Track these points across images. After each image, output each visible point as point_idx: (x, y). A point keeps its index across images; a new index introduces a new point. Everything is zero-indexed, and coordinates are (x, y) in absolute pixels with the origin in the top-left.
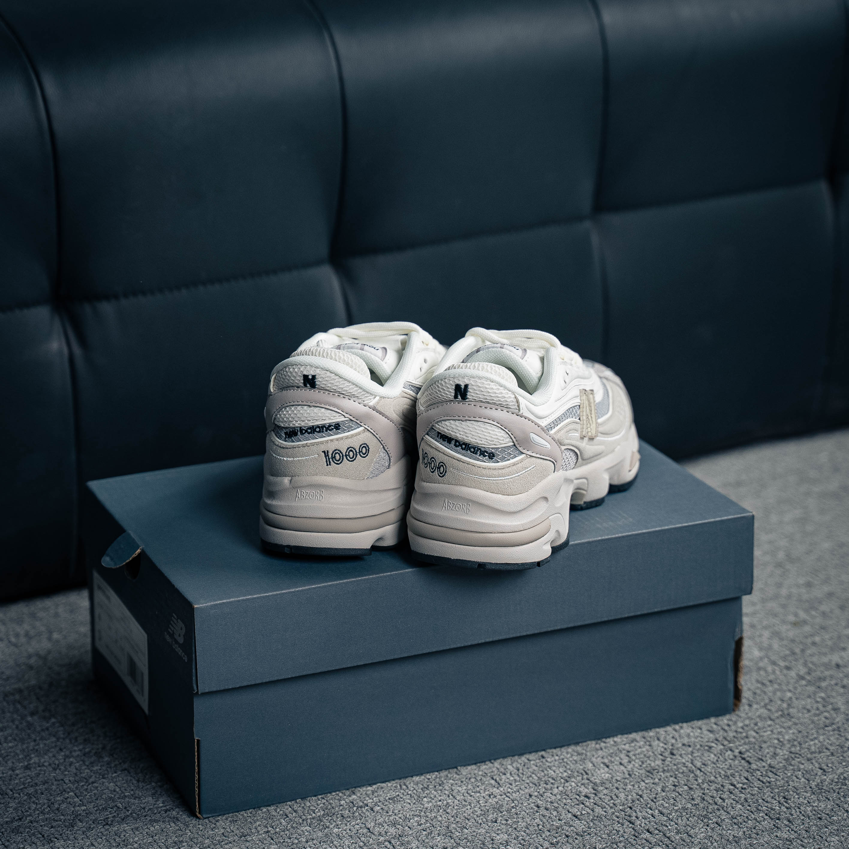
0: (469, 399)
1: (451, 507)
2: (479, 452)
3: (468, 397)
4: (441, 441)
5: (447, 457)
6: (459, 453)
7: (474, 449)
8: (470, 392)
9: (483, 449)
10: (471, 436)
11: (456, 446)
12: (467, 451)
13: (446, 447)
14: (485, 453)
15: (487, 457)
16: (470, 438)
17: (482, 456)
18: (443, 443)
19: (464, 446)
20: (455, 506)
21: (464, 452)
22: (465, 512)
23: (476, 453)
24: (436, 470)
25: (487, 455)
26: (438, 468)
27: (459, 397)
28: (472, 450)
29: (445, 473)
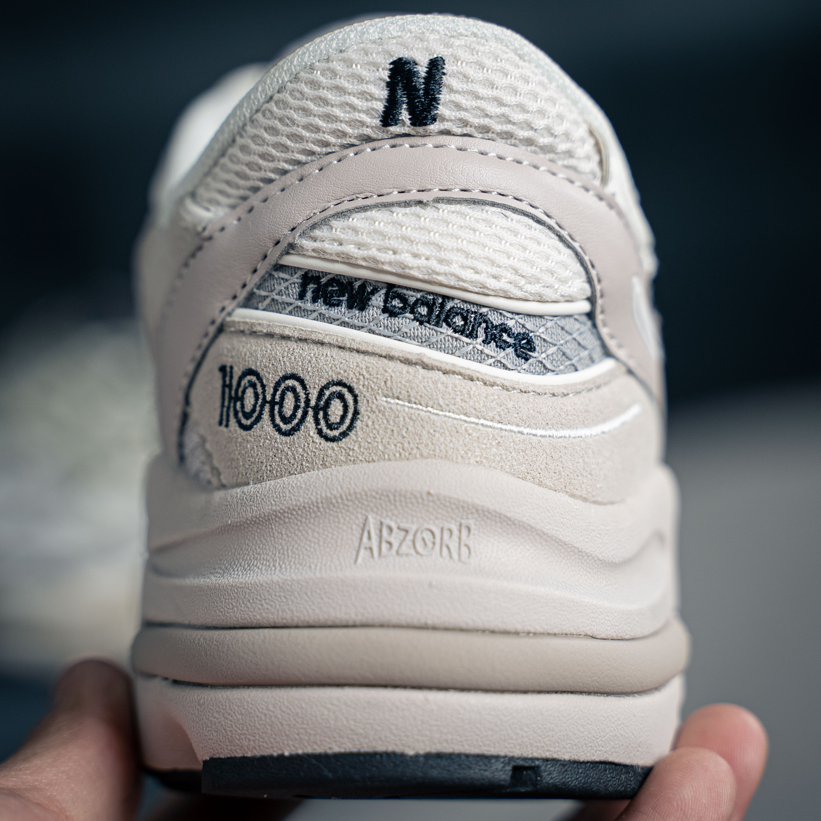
0: (443, 119)
1: (395, 545)
2: (481, 332)
3: (442, 110)
4: (321, 307)
5: (359, 358)
6: (405, 336)
7: (465, 319)
8: (451, 90)
9: (495, 319)
10: (461, 259)
11: (392, 313)
12: (437, 324)
13: (344, 324)
14: (505, 337)
15: (510, 350)
16: (455, 269)
17: (493, 344)
18: (333, 312)
19: (423, 310)
20: (410, 537)
21: (426, 331)
22: (455, 555)
23: (472, 335)
24: (310, 418)
25: (510, 340)
26: (316, 409)
27: (405, 116)
28: (459, 321)
29: (353, 420)
